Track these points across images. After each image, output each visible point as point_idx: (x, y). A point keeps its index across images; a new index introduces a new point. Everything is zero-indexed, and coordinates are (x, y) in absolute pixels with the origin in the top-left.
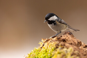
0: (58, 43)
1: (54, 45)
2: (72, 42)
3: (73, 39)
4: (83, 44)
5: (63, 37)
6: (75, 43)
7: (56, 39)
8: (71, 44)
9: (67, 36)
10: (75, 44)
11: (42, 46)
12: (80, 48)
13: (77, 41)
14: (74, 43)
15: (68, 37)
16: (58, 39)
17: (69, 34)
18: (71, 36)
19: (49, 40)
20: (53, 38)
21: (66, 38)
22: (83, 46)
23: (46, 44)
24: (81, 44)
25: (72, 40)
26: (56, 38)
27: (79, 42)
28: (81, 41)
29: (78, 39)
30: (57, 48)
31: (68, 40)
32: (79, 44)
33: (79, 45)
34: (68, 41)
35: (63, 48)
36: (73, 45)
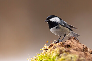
1: (58, 51)
2: (77, 48)
4: (89, 49)
5: (68, 43)
6: (80, 48)
7: (60, 45)
8: (76, 50)
9: (72, 42)
10: (80, 50)
17: (74, 39)
18: (75, 41)
21: (70, 44)
22: (89, 52)
25: (77, 45)
27: (85, 47)
29: (84, 45)
31: (73, 45)
32: (84, 49)
36: (78, 51)
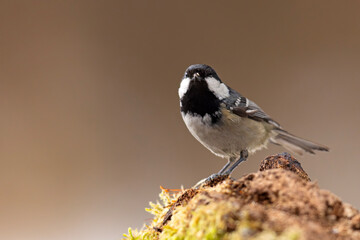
0: (237, 206)
1: (218, 217)
2: (301, 204)
3: (304, 189)
4: (348, 212)
5: (259, 183)
6: (312, 207)
7: (228, 191)
8: (297, 212)
9: (277, 177)
10: (312, 212)
11: (162, 220)
12: (338, 229)
13: (322, 198)
14: (307, 209)
15: (281, 179)
16: (237, 190)
17: (286, 167)
18: (293, 174)
19: (194, 193)
20: (212, 183)
21: (270, 186)
22: (351, 222)
23: (180, 213)
24: (343, 211)
25: (297, 193)
26: (225, 183)
27: (331, 202)
28: (340, 199)
29: (328, 192)
30: (230, 230)
31: (281, 193)
32: (330, 211)
33: (333, 217)
34: (281, 198)
35: (260, 230)
36: (305, 217)
